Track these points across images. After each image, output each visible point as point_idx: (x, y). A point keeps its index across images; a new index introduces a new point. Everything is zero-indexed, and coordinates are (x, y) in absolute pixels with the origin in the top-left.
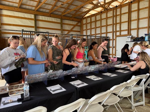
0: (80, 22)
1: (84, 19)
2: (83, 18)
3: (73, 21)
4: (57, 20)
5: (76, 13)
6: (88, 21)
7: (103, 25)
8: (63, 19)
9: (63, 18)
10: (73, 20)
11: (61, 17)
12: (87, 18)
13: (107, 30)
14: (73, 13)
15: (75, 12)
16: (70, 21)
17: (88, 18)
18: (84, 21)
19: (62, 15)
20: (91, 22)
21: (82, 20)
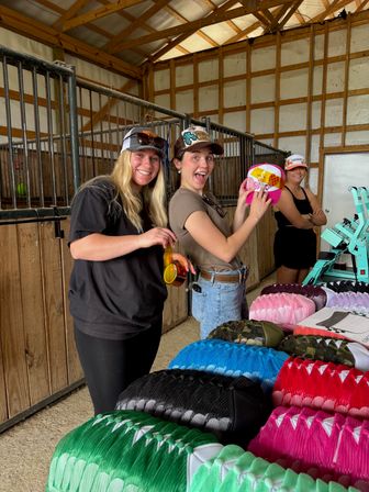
0: (140, 82)
1: (160, 69)
2: (153, 65)
3: (111, 74)
4: (33, 50)
5: (129, 30)
6: (177, 79)
7: (259, 102)
8: (67, 51)
9: (65, 46)
10: (110, 68)
11: (57, 36)
12: (176, 65)
13: (277, 125)
14: (116, 30)
15: (125, 24)
16: (95, 67)
17: (180, 64)
18: (160, 80)
19: (64, 29)
20: (196, 86)
21: (147, 71)
